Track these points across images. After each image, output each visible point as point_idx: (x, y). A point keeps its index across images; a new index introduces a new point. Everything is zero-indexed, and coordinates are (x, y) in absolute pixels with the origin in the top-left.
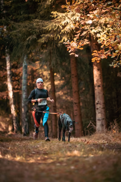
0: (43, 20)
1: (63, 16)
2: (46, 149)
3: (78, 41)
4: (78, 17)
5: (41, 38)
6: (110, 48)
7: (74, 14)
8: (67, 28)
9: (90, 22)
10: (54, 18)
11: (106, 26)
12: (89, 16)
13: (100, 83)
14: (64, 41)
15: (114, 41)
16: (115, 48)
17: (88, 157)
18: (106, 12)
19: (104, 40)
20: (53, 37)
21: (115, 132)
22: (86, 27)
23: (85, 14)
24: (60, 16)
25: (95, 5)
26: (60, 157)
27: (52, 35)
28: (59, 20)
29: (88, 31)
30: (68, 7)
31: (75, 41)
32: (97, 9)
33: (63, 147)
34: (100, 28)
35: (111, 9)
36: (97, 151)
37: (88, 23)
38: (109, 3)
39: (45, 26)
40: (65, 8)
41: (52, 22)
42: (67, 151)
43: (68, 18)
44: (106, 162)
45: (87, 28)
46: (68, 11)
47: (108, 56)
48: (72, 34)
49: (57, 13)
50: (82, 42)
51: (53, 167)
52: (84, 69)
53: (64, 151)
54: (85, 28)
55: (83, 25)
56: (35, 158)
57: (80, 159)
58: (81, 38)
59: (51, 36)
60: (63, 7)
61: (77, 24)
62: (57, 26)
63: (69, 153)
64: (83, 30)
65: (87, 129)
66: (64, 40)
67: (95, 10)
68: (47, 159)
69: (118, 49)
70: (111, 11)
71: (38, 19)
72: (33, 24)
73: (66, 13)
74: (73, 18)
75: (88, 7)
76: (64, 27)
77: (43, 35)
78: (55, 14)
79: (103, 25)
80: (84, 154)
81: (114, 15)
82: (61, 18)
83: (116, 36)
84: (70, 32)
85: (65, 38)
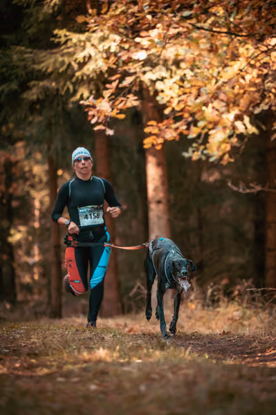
0: (34, 48)
1: (80, 41)
2: (33, 343)
3: (113, 99)
4: (114, 42)
5: (29, 88)
6: (186, 115)
7: (106, 36)
8: (88, 69)
9: (142, 55)
10: (58, 45)
11: (178, 67)
12: (139, 43)
13: (161, 195)
14: (82, 98)
15: (196, 99)
16: (197, 116)
17: (129, 363)
18: (179, 34)
19: (172, 98)
20: (56, 87)
21: (193, 306)
22: (132, 68)
23: (130, 36)
24: (75, 40)
25: (153, 17)
26: (66, 363)
27: (54, 84)
28: (71, 50)
29: (137, 75)
30: (93, 21)
31: (106, 99)
32: (159, 25)
33: (74, 340)
34: (164, 69)
35: (190, 27)
36: (151, 350)
37: (136, 58)
38: (186, 13)
39: (39, 63)
40: (86, 23)
41: (56, 53)
42: (82, 350)
43: (93, 45)
44: (170, 375)
45: (135, 68)
46: (91, 30)
47: (181, 134)
48: (99, 83)
49: (68, 33)
51: (49, 386)
52: (126, 162)
53: (74, 349)
54: (130, 69)
55: (125, 63)
56: (7, 363)
57: (112, 369)
58: (120, 92)
59: (51, 84)
60: (80, 19)
61: (113, 59)
62: (67, 62)
63: (86, 355)
64: (126, 74)
65: (130, 298)
66: (82, 96)
67: (154, 27)
68: (37, 366)
69: (204, 119)
70: (189, 31)
71: (23, 46)
72: (10, 57)
73: (87, 34)
74: (104, 46)
75: (138, 22)
76: (82, 65)
77: (33, 83)
78: (63, 35)
79: (170, 63)
80: (120, 357)
81: (196, 41)
82: (75, 45)
83: (199, 90)
84: (95, 78)
85: (84, 91)
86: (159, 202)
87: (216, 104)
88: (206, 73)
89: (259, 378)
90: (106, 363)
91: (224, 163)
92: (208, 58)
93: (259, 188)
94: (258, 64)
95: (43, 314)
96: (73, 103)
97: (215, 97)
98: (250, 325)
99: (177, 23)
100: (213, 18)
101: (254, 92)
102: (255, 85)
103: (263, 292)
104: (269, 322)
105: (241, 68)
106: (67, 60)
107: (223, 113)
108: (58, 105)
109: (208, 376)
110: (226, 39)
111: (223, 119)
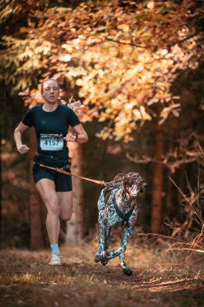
1: (21, 45)
4: (46, 47)
6: (98, 104)
7: (40, 43)
8: (26, 66)
9: (67, 58)
10: (5, 48)
11: (93, 68)
12: (64, 49)
14: (21, 89)
15: (105, 92)
16: (105, 105)
17: (47, 285)
18: (94, 44)
19: (88, 92)
20: (2, 79)
22: (61, 67)
23: (59, 43)
24: (17, 45)
25: (77, 30)
27: (1, 77)
28: (14, 52)
29: (63, 73)
30: (31, 32)
32: (80, 36)
33: (7, 266)
34: (83, 69)
35: (103, 39)
36: (64, 276)
37: (62, 60)
38: (101, 28)
40: (27, 33)
41: (4, 53)
42: (13, 274)
43: (31, 49)
44: (77, 295)
46: (30, 38)
47: (94, 117)
48: (36, 77)
49: (13, 39)
53: (7, 273)
54: (57, 69)
55: (55, 64)
57: (34, 289)
60: (23, 30)
61: (45, 61)
62: (11, 61)
63: (16, 278)
64: (55, 72)
66: (21, 87)
67: (77, 38)
69: (110, 107)
70: (102, 42)
73: (27, 40)
74: (39, 50)
75: (65, 34)
76: (22, 63)
78: (9, 41)
79: (87, 64)
80: (41, 280)
81: (107, 49)
82: (18, 48)
83: (108, 85)
84: (32, 73)
85: (23, 83)
86: (75, 167)
87: (120, 97)
88: (114, 73)
89: (143, 300)
90: (30, 284)
91: (126, 141)
92: (116, 63)
93: (149, 160)
94: (152, 69)
96: (15, 92)
97: (120, 92)
98: (138, 261)
99: (94, 35)
100: (120, 33)
101: (148, 89)
102: (149, 84)
103: (150, 237)
104: (153, 259)
105: (140, 71)
106: (11, 59)
107: (124, 104)
109: (104, 298)
110: (129, 49)
111: (124, 108)
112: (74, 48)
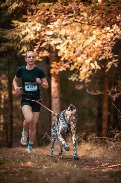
0: (4, 29)
1: (23, 26)
3: (38, 52)
4: (38, 27)
5: (1, 46)
6: (69, 60)
7: (35, 24)
8: (27, 38)
9: (51, 33)
10: (14, 27)
11: (66, 39)
12: (49, 27)
14: (23, 52)
15: (74, 53)
16: (74, 61)
17: (41, 168)
18: (66, 24)
20: (12, 46)
21: (70, 144)
23: (46, 24)
24: (21, 25)
25: (56, 16)
26: (14, 167)
27: (11, 45)
28: (19, 30)
29: (48, 42)
30: (29, 18)
31: (35, 52)
32: (58, 20)
33: (17, 158)
34: (60, 39)
35: (72, 21)
36: (51, 163)
37: (48, 34)
38: (71, 15)
39: (5, 35)
40: (27, 19)
41: (13, 31)
43: (29, 28)
44: (59, 174)
45: (47, 39)
46: (28, 21)
47: (67, 68)
48: (32, 44)
49: (18, 22)
50: (41, 53)
51: (6, 178)
53: (17, 161)
54: (45, 39)
55: (43, 37)
57: (33, 171)
58: (41, 49)
60: (24, 17)
61: (38, 35)
63: (22, 164)
64: (44, 41)
65: (42, 140)
66: (24, 50)
67: (56, 21)
69: (77, 62)
70: (71, 23)
73: (26, 23)
74: (34, 28)
75: (49, 19)
76: (24, 36)
77: (2, 44)
78: (16, 23)
79: (63, 36)
80: (37, 165)
81: (74, 27)
82: (21, 28)
83: (75, 49)
84: (30, 42)
85: (25, 48)
86: (56, 98)
87: (82, 55)
88: (78, 42)
89: (98, 176)
90: (31, 168)
91: (86, 82)
92: (80, 35)
93: (100, 93)
94: (101, 39)
95: (4, 146)
96: (20, 53)
97: (82, 53)
98: (95, 153)
99: (66, 19)
100: (82, 17)
101: (99, 51)
102: (99, 47)
103: (101, 139)
104: (103, 152)
105: (94, 40)
106: (17, 34)
107: (85, 59)
108: (13, 54)
109: (75, 175)
110: (87, 27)
111: (85, 62)
112: (55, 27)
